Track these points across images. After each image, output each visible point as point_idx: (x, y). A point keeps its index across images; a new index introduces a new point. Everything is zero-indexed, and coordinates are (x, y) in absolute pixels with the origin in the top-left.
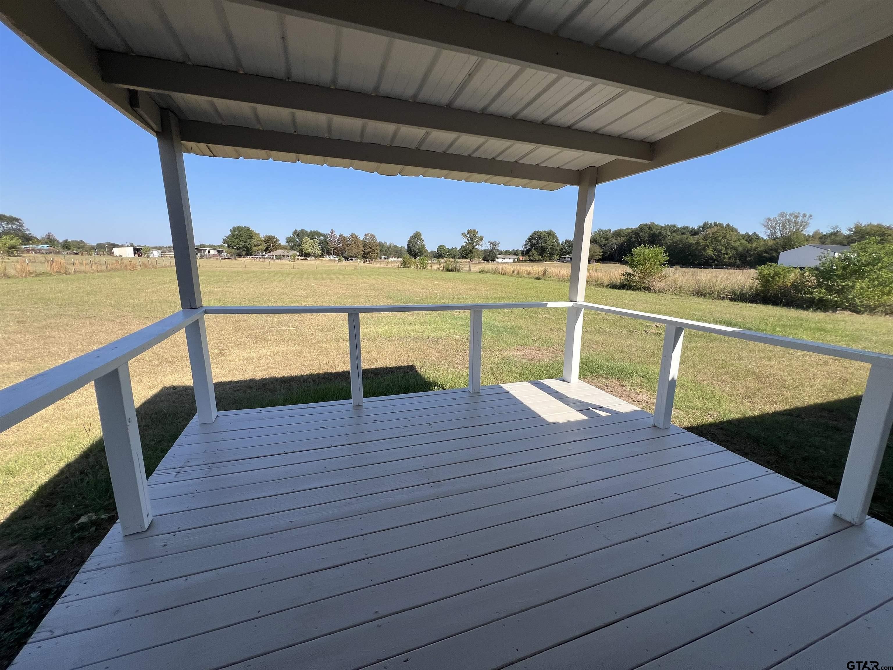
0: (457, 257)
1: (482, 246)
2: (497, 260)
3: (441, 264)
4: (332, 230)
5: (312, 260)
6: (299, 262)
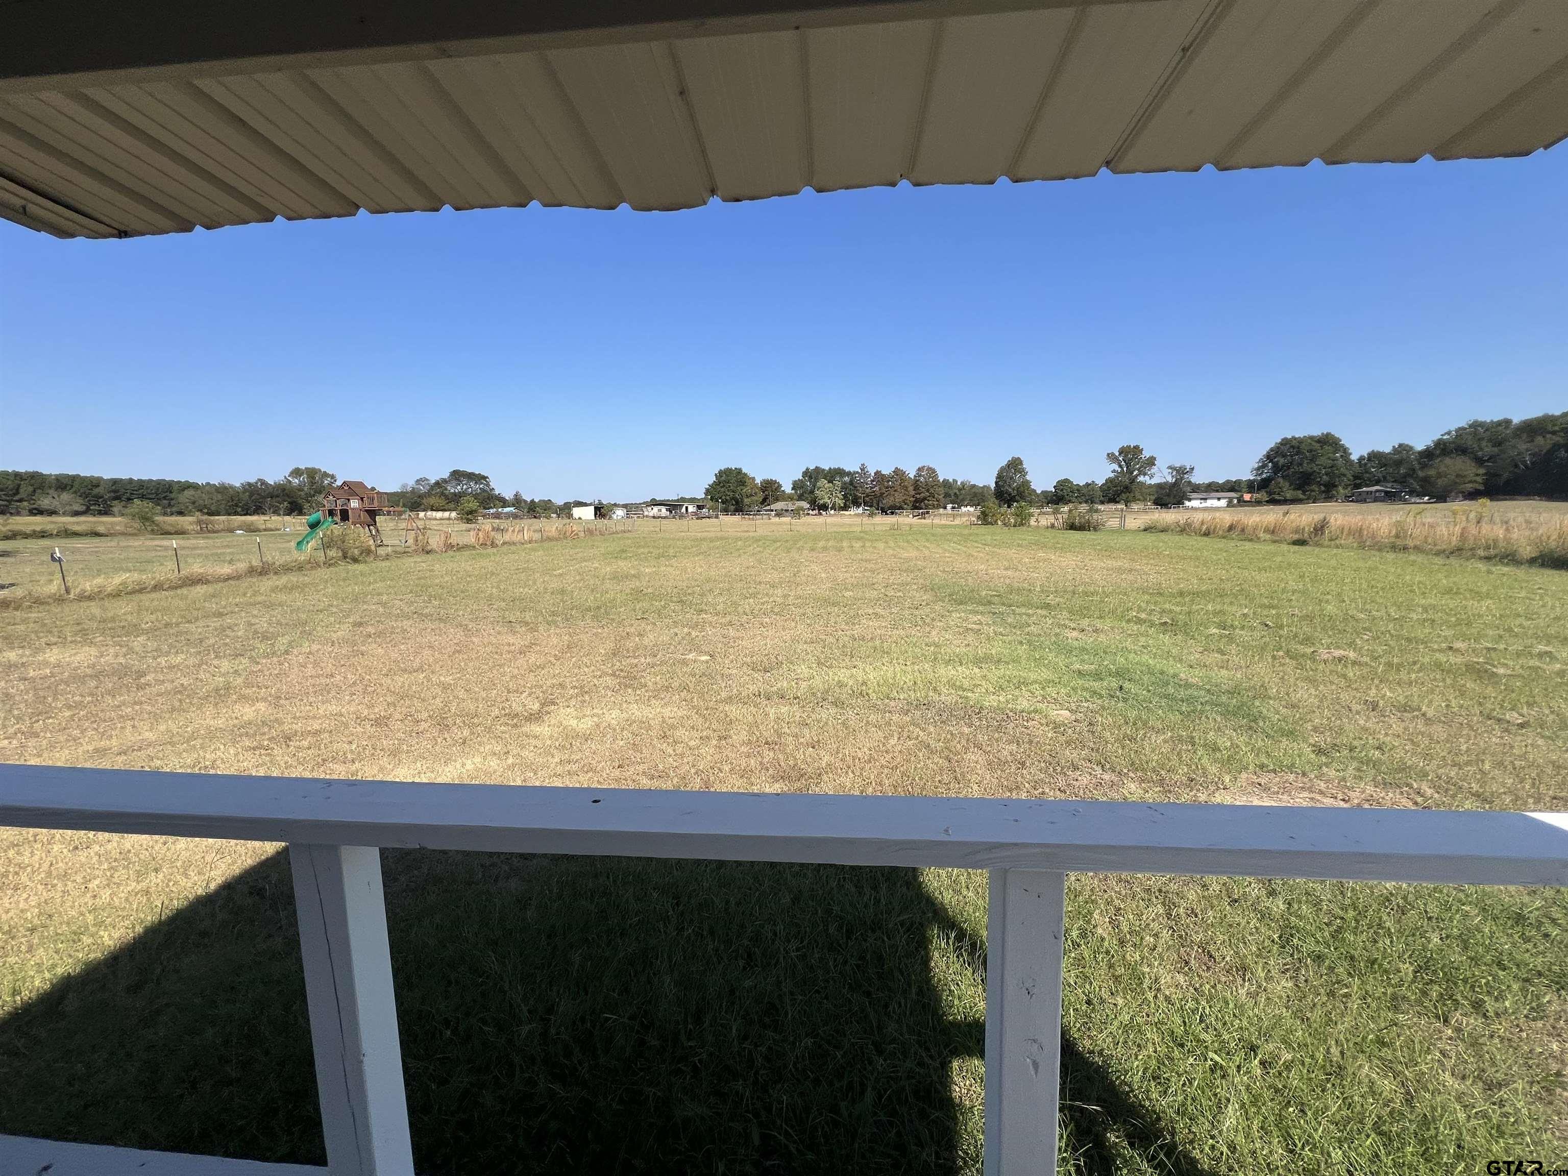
0: (1097, 500)
1: (1151, 477)
2: (1187, 503)
3: (1059, 516)
4: (863, 465)
5: (831, 515)
6: (809, 519)
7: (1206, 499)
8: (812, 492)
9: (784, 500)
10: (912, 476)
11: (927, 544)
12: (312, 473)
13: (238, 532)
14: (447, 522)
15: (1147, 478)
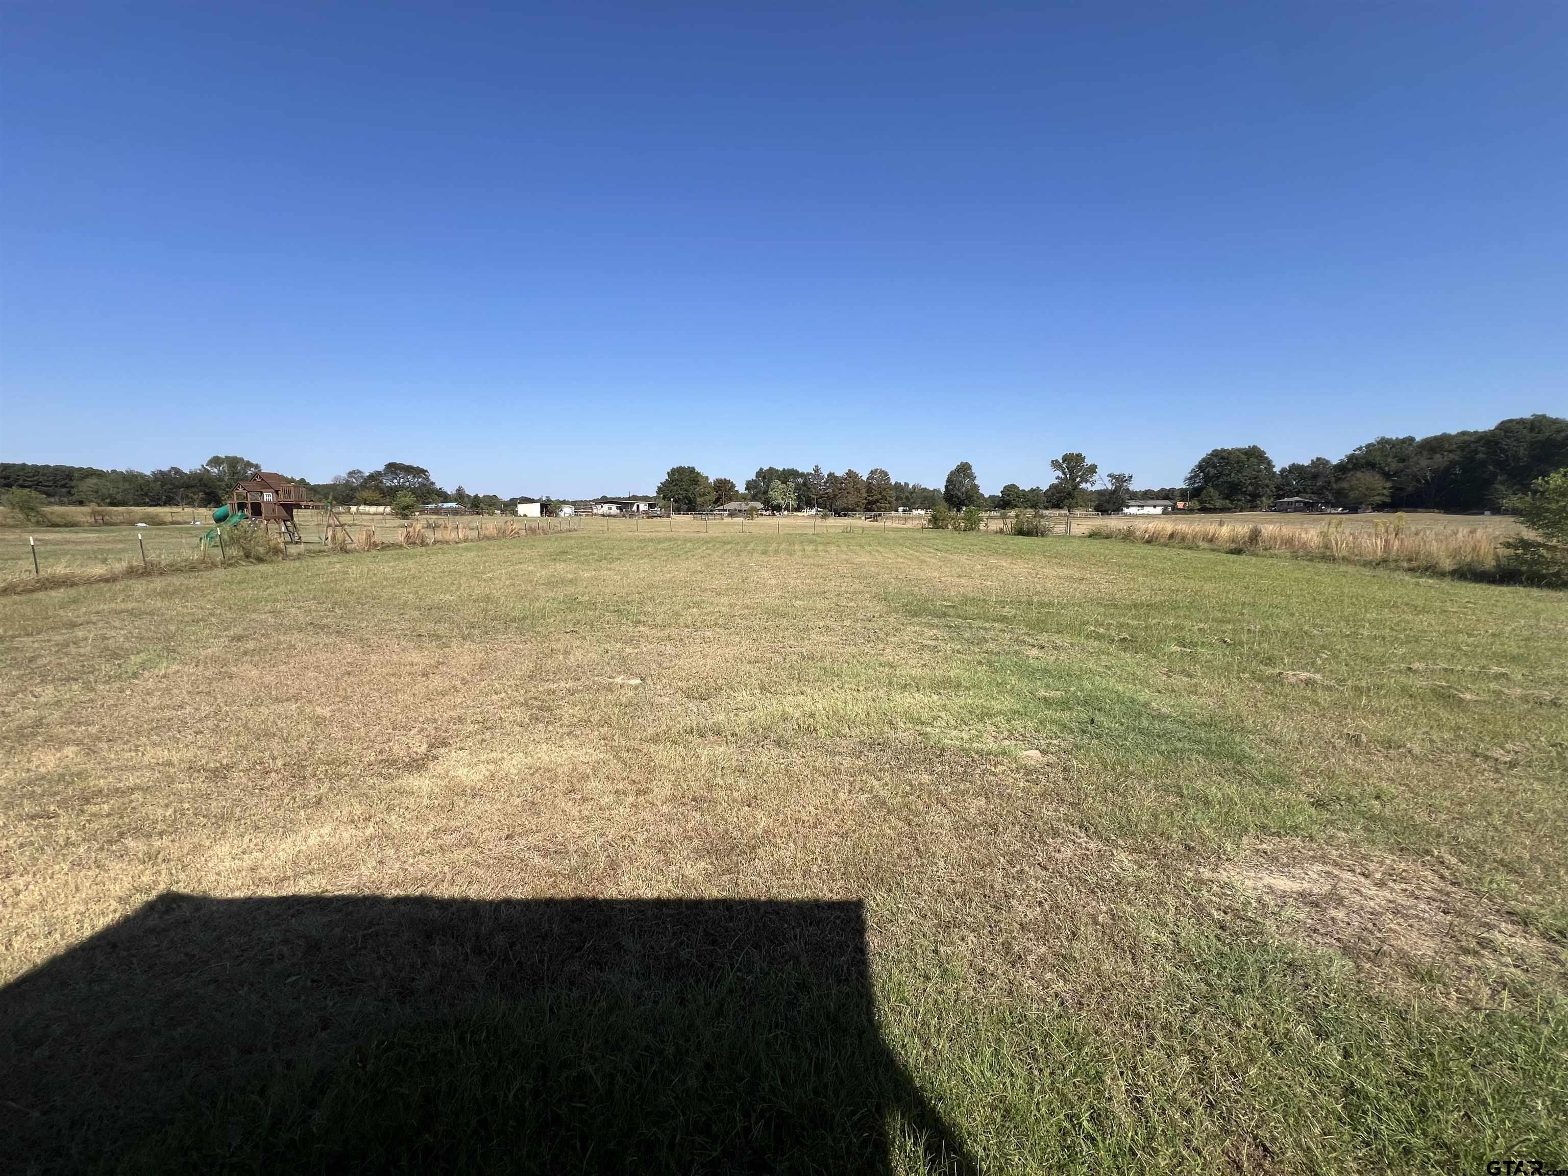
0: (1041, 506)
1: (1093, 484)
2: (1126, 510)
3: (1008, 521)
4: (816, 466)
5: (784, 516)
6: (761, 520)
7: (1142, 506)
8: (766, 492)
9: (737, 500)
10: (864, 478)
11: (879, 548)
12: (233, 462)
13: (140, 525)
14: (381, 517)
15: (1089, 485)
